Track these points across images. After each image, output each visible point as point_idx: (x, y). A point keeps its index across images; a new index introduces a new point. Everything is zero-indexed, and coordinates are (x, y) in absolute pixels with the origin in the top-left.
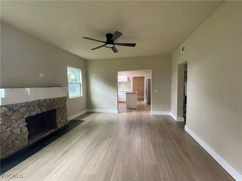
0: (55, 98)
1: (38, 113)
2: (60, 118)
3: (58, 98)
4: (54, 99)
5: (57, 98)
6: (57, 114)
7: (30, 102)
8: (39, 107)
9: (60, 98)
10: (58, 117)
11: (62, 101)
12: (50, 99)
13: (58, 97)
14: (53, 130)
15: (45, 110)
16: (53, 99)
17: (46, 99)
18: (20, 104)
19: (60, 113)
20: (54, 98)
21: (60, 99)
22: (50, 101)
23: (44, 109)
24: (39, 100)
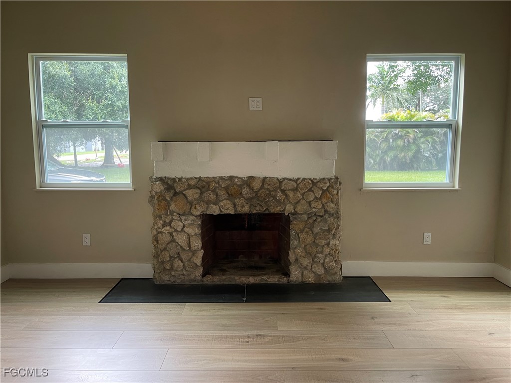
0: (285, 179)
1: (225, 212)
2: (298, 250)
3: (296, 181)
4: (280, 182)
5: (290, 180)
6: (293, 233)
7: (208, 178)
8: (231, 196)
9: (304, 179)
10: (296, 243)
11: (310, 190)
12: (265, 178)
13: (296, 177)
14: (273, 279)
15: (246, 209)
16: (277, 179)
17: (252, 178)
18: (187, 179)
19: (302, 231)
20: (280, 178)
21: (301, 185)
22: (266, 186)
23: (243, 207)
24: (231, 178)
